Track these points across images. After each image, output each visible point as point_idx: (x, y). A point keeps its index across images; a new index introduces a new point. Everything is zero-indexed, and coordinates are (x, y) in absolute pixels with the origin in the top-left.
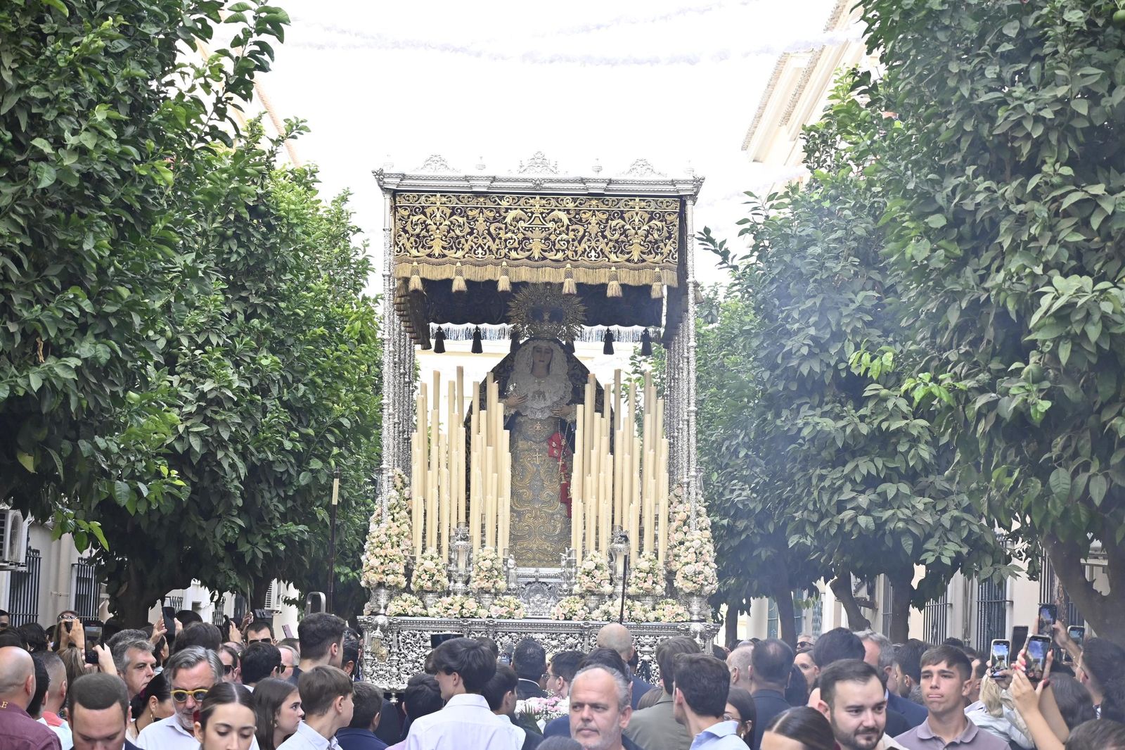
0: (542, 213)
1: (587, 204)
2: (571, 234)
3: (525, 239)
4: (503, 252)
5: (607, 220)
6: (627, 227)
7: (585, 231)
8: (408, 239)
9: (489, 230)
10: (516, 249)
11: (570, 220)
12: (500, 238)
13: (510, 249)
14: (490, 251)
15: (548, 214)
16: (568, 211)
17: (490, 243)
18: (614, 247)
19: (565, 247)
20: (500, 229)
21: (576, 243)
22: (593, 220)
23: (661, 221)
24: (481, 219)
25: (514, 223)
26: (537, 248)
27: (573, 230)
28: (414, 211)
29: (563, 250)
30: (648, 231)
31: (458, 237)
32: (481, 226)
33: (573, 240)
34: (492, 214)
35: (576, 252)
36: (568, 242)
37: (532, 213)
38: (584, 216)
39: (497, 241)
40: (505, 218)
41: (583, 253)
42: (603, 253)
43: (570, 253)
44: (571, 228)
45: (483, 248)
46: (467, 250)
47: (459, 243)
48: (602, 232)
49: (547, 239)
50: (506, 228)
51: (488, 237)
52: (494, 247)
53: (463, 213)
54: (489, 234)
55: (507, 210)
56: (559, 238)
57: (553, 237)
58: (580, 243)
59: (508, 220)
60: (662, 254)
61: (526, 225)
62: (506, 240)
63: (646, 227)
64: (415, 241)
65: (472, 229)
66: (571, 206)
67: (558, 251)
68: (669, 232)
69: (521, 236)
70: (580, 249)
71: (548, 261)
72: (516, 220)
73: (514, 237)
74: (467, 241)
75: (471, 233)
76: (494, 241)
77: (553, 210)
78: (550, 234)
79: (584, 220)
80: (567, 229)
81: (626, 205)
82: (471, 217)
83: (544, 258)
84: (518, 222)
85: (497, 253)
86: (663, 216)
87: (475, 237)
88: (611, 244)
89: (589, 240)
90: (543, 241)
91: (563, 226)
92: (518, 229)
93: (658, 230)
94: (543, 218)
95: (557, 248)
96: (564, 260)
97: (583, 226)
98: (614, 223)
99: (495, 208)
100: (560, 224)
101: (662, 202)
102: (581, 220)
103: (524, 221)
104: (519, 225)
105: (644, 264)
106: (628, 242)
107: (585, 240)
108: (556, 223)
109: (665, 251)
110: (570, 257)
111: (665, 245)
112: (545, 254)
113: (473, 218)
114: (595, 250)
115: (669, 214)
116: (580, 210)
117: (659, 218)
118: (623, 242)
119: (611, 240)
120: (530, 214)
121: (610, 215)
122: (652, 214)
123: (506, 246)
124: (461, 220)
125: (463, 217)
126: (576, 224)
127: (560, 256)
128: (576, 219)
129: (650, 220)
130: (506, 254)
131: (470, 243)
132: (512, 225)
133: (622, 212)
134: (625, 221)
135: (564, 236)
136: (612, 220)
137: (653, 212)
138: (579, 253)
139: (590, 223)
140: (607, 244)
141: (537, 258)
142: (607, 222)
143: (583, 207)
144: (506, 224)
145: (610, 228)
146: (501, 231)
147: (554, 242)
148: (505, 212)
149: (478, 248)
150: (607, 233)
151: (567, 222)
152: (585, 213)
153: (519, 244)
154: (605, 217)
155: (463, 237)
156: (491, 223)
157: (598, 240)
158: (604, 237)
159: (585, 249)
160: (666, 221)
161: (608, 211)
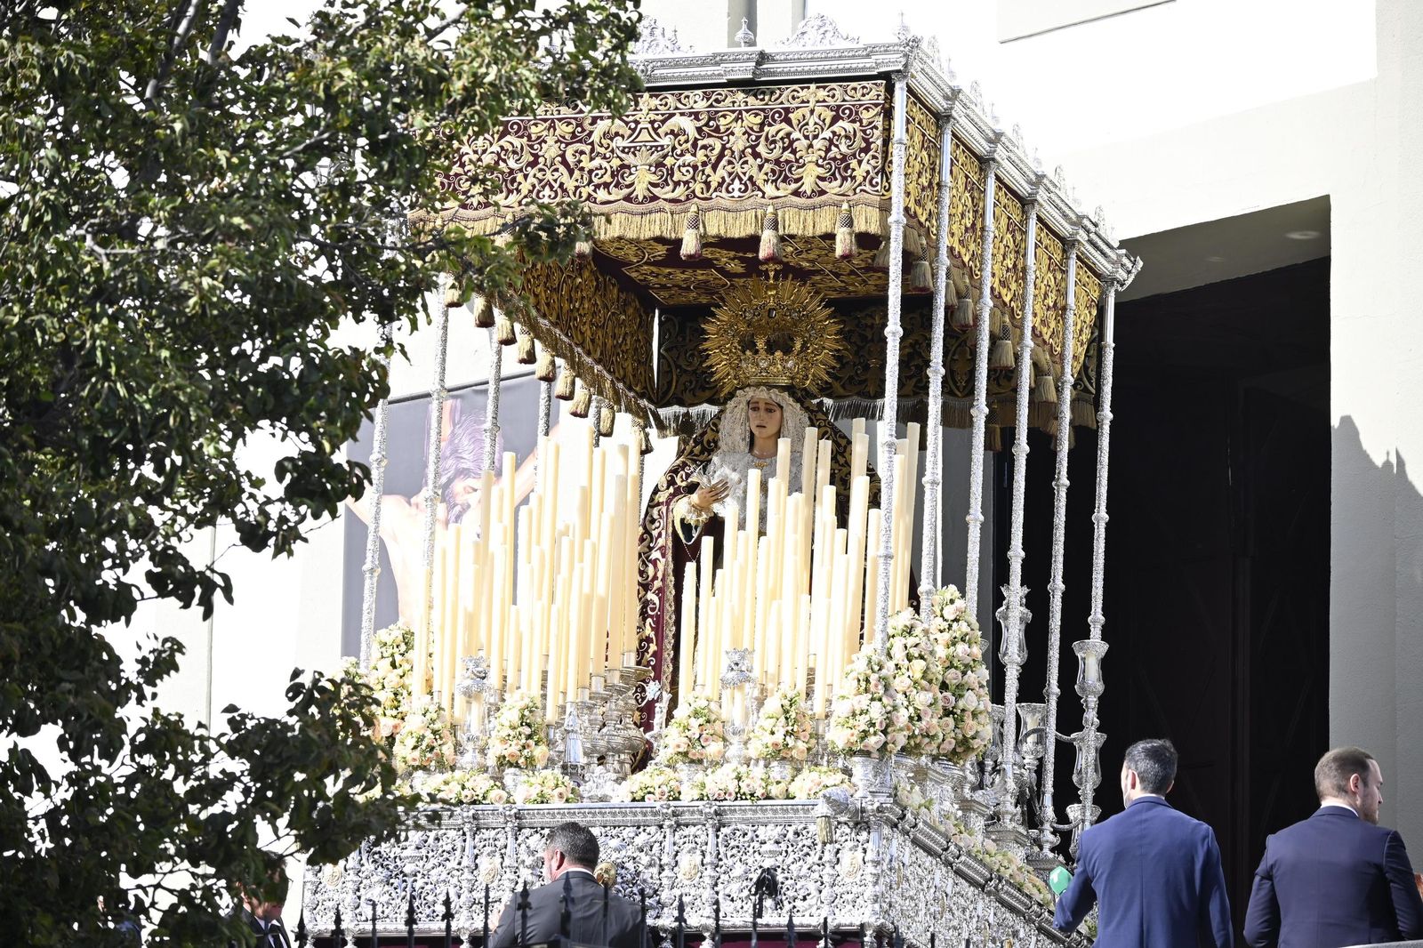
0: (652, 122)
1: (729, 99)
2: (700, 154)
3: (623, 166)
4: (585, 192)
5: (762, 125)
6: (795, 135)
7: (724, 148)
9: (563, 156)
10: (607, 185)
11: (699, 130)
12: (582, 169)
13: (597, 187)
14: (565, 191)
15: (663, 122)
16: (696, 116)
17: (565, 178)
18: (773, 171)
19: (689, 177)
20: (582, 153)
21: (708, 170)
22: (738, 129)
23: (853, 121)
24: (551, 140)
25: (606, 142)
26: (642, 179)
27: (705, 147)
29: (686, 183)
30: (830, 141)
31: (512, 171)
32: (550, 150)
33: (704, 164)
34: (569, 129)
35: (707, 184)
36: (695, 168)
37: (637, 122)
38: (722, 121)
39: (577, 173)
40: (591, 133)
41: (720, 185)
42: (754, 184)
43: (698, 187)
44: (700, 143)
45: (552, 187)
46: (525, 192)
47: (514, 180)
48: (753, 147)
49: (659, 165)
50: (592, 150)
51: (562, 169)
52: (570, 185)
53: (523, 132)
54: (565, 163)
55: (594, 121)
56: (680, 162)
57: (669, 161)
58: (715, 168)
59: (595, 137)
60: (853, 178)
61: (626, 143)
62: (590, 172)
63: (827, 134)
64: (441, 183)
65: (536, 157)
66: (701, 105)
67: (677, 184)
68: (866, 140)
69: (616, 163)
70: (715, 180)
71: (661, 203)
72: (609, 136)
73: (605, 164)
74: (526, 177)
75: (533, 164)
76: (571, 173)
77: (672, 115)
78: (665, 157)
79: (722, 129)
80: (695, 145)
81: (794, 98)
82: (534, 137)
83: (654, 198)
84: (612, 139)
85: (574, 194)
86: (857, 113)
87: (541, 170)
88: (767, 167)
89: (730, 163)
90: (653, 169)
91: (687, 141)
92: (612, 151)
93: (847, 137)
94: (655, 130)
95: (675, 179)
96: (688, 199)
97: (721, 138)
98: (771, 130)
99: (575, 119)
100: (682, 138)
101: (855, 89)
102: (717, 130)
103: (623, 136)
104: (613, 145)
105: (823, 198)
106: (797, 161)
107: (724, 162)
108: (676, 136)
109: (859, 173)
110: (698, 193)
111: (860, 162)
112: (656, 191)
113: (539, 138)
114: (741, 180)
115: (867, 109)
116: (717, 112)
117: (849, 117)
118: (787, 162)
119: (767, 161)
120: (633, 125)
121: (766, 117)
122: (837, 111)
123: (591, 181)
124: (517, 142)
125: (522, 137)
126: (710, 136)
127: (680, 192)
128: (710, 127)
129: (835, 120)
130: (590, 195)
131: (531, 180)
132: (602, 146)
133: (787, 110)
134: (791, 126)
135: (688, 158)
136: (770, 125)
137: (839, 107)
138: (714, 185)
139: (733, 134)
140: (761, 167)
141: (640, 199)
142: (762, 130)
143: (721, 107)
144: (592, 144)
145: (767, 139)
146: (583, 157)
147: (672, 169)
148: (592, 124)
149: (543, 187)
150: (761, 149)
151: (693, 133)
152: (724, 116)
153: (613, 175)
154: (758, 120)
155: (521, 170)
156: (567, 145)
157: (746, 162)
158: (756, 155)
159: (723, 178)
160: (861, 121)
161: (763, 110)
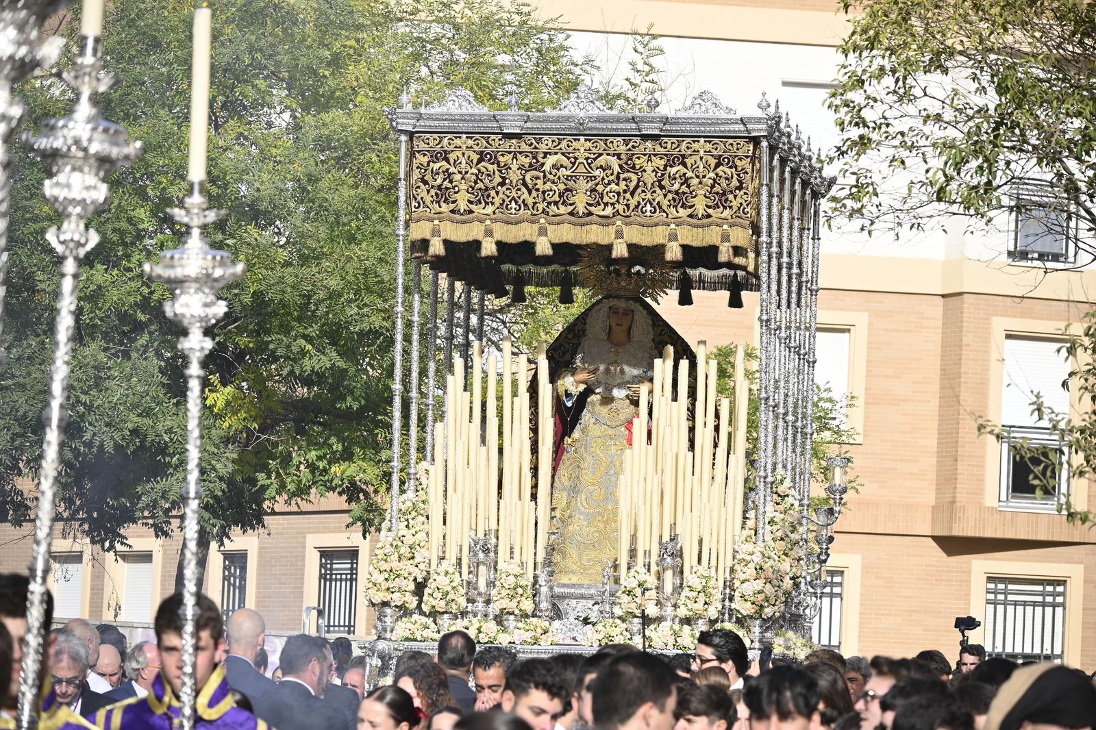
0: (587, 159)
1: (642, 147)
2: (623, 184)
3: (566, 190)
4: (541, 206)
5: (665, 166)
6: (689, 174)
7: (639, 181)
8: (428, 191)
9: (524, 179)
10: (556, 203)
11: (621, 167)
12: (537, 190)
13: (549, 203)
14: (526, 205)
15: (595, 159)
16: (619, 156)
17: (526, 195)
18: (674, 199)
19: (614, 200)
20: (537, 178)
21: (628, 195)
22: (649, 169)
23: (731, 167)
24: (514, 167)
25: (554, 171)
26: (581, 201)
27: (625, 179)
28: (435, 157)
29: (613, 204)
30: (714, 180)
31: (487, 189)
32: (514, 176)
33: (625, 191)
34: (528, 160)
35: (628, 206)
36: (619, 194)
37: (576, 159)
38: (637, 161)
39: (534, 193)
40: (543, 165)
41: (637, 207)
42: (660, 207)
43: (620, 208)
44: (622, 176)
45: (516, 203)
46: (497, 205)
47: (489, 196)
48: (659, 181)
49: (593, 190)
50: (545, 176)
51: (524, 189)
52: (530, 201)
53: (494, 160)
54: (525, 184)
55: (545, 155)
56: (608, 189)
57: (600, 188)
58: (632, 194)
59: (547, 167)
60: (731, 207)
61: (568, 173)
62: (544, 192)
63: (712, 175)
64: (436, 194)
65: (504, 179)
66: (623, 149)
67: (606, 204)
68: (739, 181)
69: (562, 187)
70: (633, 203)
71: (594, 217)
72: (558, 167)
73: (554, 187)
74: (497, 193)
75: (502, 184)
76: (530, 194)
77: (601, 155)
78: (597, 185)
79: (638, 167)
80: (618, 177)
81: (688, 148)
82: (502, 164)
83: (590, 214)
84: (558, 169)
85: (533, 208)
86: (733, 161)
87: (508, 189)
88: (670, 196)
89: (643, 191)
90: (588, 193)
91: (612, 174)
92: (559, 178)
93: (727, 179)
94: (589, 164)
95: (605, 201)
96: (614, 216)
97: (637, 174)
98: (673, 170)
99: (531, 153)
100: (609, 172)
101: (732, 145)
102: (634, 167)
103: (566, 168)
104: (560, 174)
105: (710, 219)
106: (691, 193)
107: (639, 190)
108: (604, 170)
109: (735, 204)
110: (621, 212)
111: (735, 197)
112: (592, 209)
113: (505, 165)
114: (651, 204)
115: (740, 159)
116: (633, 155)
117: (728, 164)
118: (684, 193)
119: (669, 191)
120: (573, 160)
121: (668, 160)
122: (719, 159)
123: (545, 199)
124: (491, 167)
125: (493, 164)
126: (628, 171)
127: (609, 211)
128: (628, 165)
129: (717, 166)
130: (544, 209)
131: (501, 195)
132: (551, 174)
133: (683, 156)
134: (687, 168)
135: (614, 186)
136: (671, 166)
137: (720, 156)
138: (632, 207)
139: (645, 171)
140: (665, 196)
141: (581, 214)
142: (665, 169)
143: (636, 151)
144: (544, 172)
145: (669, 176)
146: (538, 181)
147: (602, 194)
148: (543, 158)
149: (510, 202)
150: (665, 182)
151: (617, 169)
152: (638, 158)
153: (560, 196)
154: (663, 162)
155: (494, 188)
156: (526, 171)
157: (654, 192)
158: (662, 187)
159: (639, 202)
160: (736, 167)
161: (666, 155)
